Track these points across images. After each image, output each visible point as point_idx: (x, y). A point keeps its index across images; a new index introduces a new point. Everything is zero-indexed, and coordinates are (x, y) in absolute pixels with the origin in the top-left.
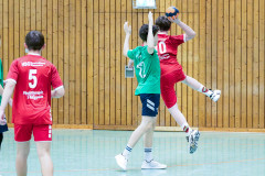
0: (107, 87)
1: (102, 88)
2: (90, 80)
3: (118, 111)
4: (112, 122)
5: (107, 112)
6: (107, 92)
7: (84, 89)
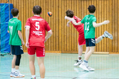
0: (68, 34)
1: (65, 34)
2: (60, 31)
3: (73, 45)
4: (70, 50)
5: (68, 45)
6: (68, 36)
7: (57, 35)
